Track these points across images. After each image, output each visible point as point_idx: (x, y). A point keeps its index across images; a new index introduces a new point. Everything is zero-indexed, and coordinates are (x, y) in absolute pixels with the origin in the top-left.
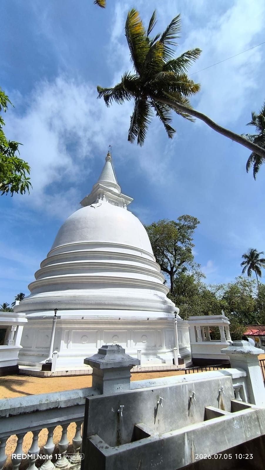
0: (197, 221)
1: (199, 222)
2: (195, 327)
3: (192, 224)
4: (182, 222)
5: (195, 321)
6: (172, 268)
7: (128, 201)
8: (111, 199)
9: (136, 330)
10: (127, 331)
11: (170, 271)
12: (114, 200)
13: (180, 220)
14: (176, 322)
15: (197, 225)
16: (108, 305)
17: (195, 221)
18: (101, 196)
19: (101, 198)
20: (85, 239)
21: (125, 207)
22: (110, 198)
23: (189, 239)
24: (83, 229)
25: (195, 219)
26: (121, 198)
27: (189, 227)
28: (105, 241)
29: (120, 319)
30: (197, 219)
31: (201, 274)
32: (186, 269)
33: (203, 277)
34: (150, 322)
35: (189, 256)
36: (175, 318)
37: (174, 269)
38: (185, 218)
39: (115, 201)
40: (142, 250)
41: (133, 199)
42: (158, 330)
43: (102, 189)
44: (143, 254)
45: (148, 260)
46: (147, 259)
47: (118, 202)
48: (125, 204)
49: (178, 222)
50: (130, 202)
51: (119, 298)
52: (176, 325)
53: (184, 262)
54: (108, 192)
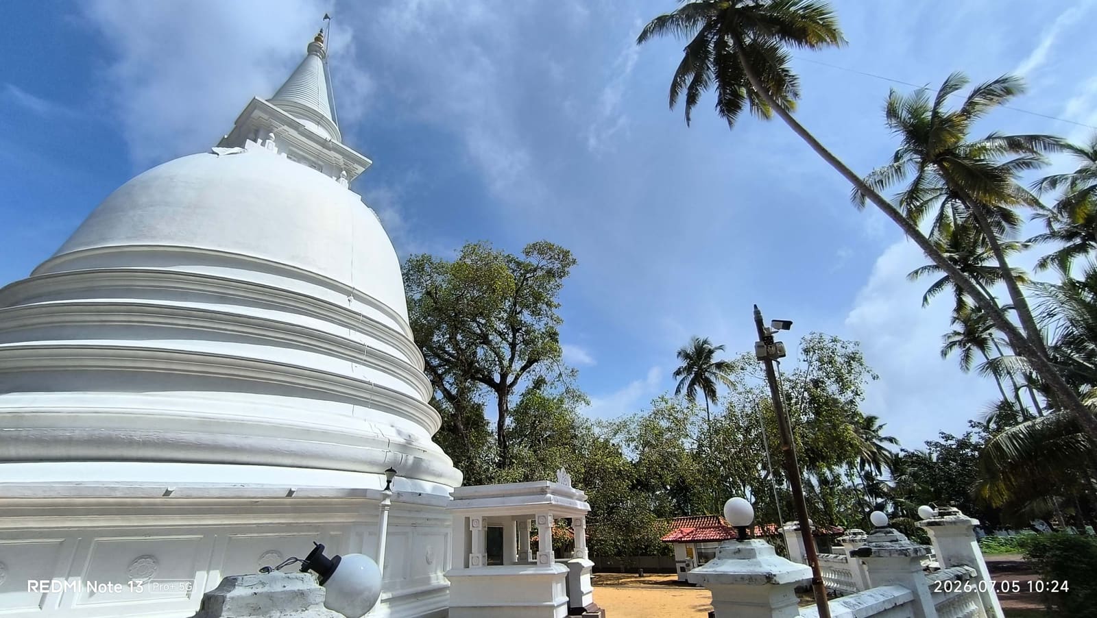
0: (570, 257)
1: (574, 262)
2: (468, 519)
3: (557, 265)
4: (534, 260)
5: (468, 501)
6: (504, 376)
7: (356, 166)
8: (301, 153)
9: (241, 533)
10: (202, 536)
11: (498, 382)
12: (307, 156)
13: (527, 254)
14: (388, 502)
15: (571, 269)
16: (145, 444)
17: (565, 257)
18: (261, 133)
19: (260, 141)
20: (145, 237)
21: (342, 179)
22: (293, 146)
23: (549, 305)
24: (152, 208)
25: (566, 254)
26: (333, 154)
27: (550, 273)
28: (219, 246)
29: (167, 493)
30: (569, 251)
31: (578, 393)
32: (545, 383)
33: (583, 402)
34: (298, 504)
35: (552, 350)
36: (388, 488)
37: (510, 379)
38: (541, 249)
39: (313, 159)
40: (351, 290)
41: (371, 162)
42: (332, 533)
43: (266, 114)
44: (354, 301)
45: (363, 316)
46: (360, 315)
47: (320, 163)
48: (344, 172)
49: (522, 258)
50: (361, 170)
51: (206, 423)
52: (383, 511)
53: (536, 361)
54: (286, 127)
